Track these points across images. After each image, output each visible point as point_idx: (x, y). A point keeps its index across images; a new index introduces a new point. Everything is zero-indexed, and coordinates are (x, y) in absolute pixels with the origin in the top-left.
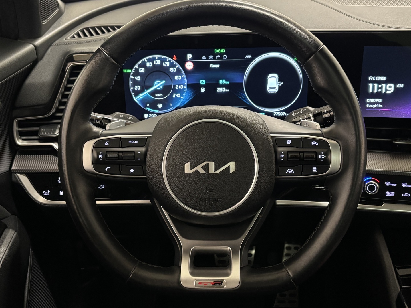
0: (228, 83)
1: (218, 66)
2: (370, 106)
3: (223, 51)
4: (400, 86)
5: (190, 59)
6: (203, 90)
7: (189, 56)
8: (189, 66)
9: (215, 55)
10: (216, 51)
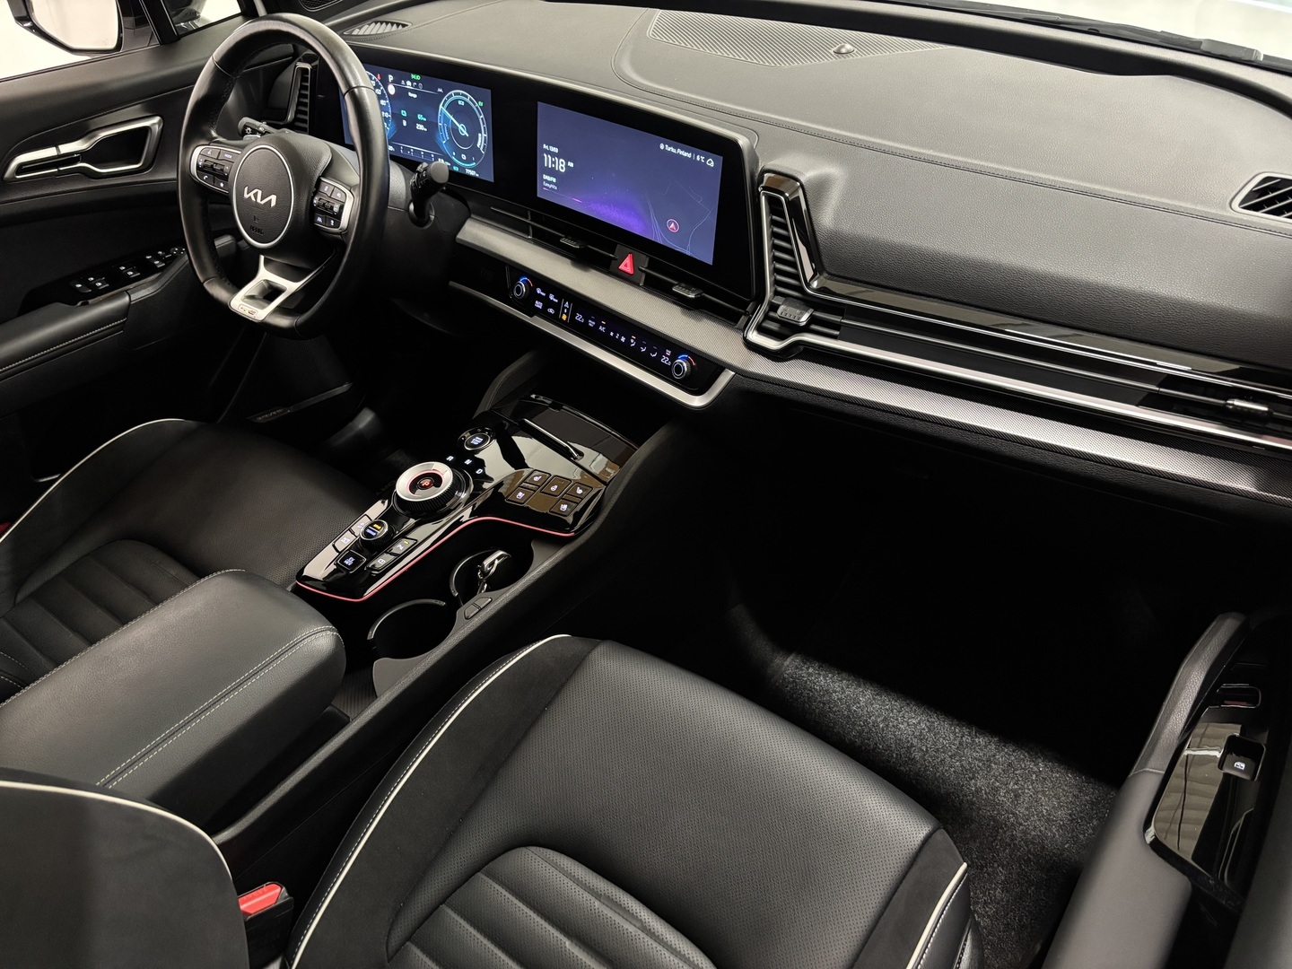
0: (425, 119)
1: (415, 96)
2: (547, 185)
3: (418, 77)
4: (571, 164)
5: (393, 82)
6: (405, 123)
7: (391, 78)
8: (391, 89)
9: (413, 81)
10: (413, 76)
